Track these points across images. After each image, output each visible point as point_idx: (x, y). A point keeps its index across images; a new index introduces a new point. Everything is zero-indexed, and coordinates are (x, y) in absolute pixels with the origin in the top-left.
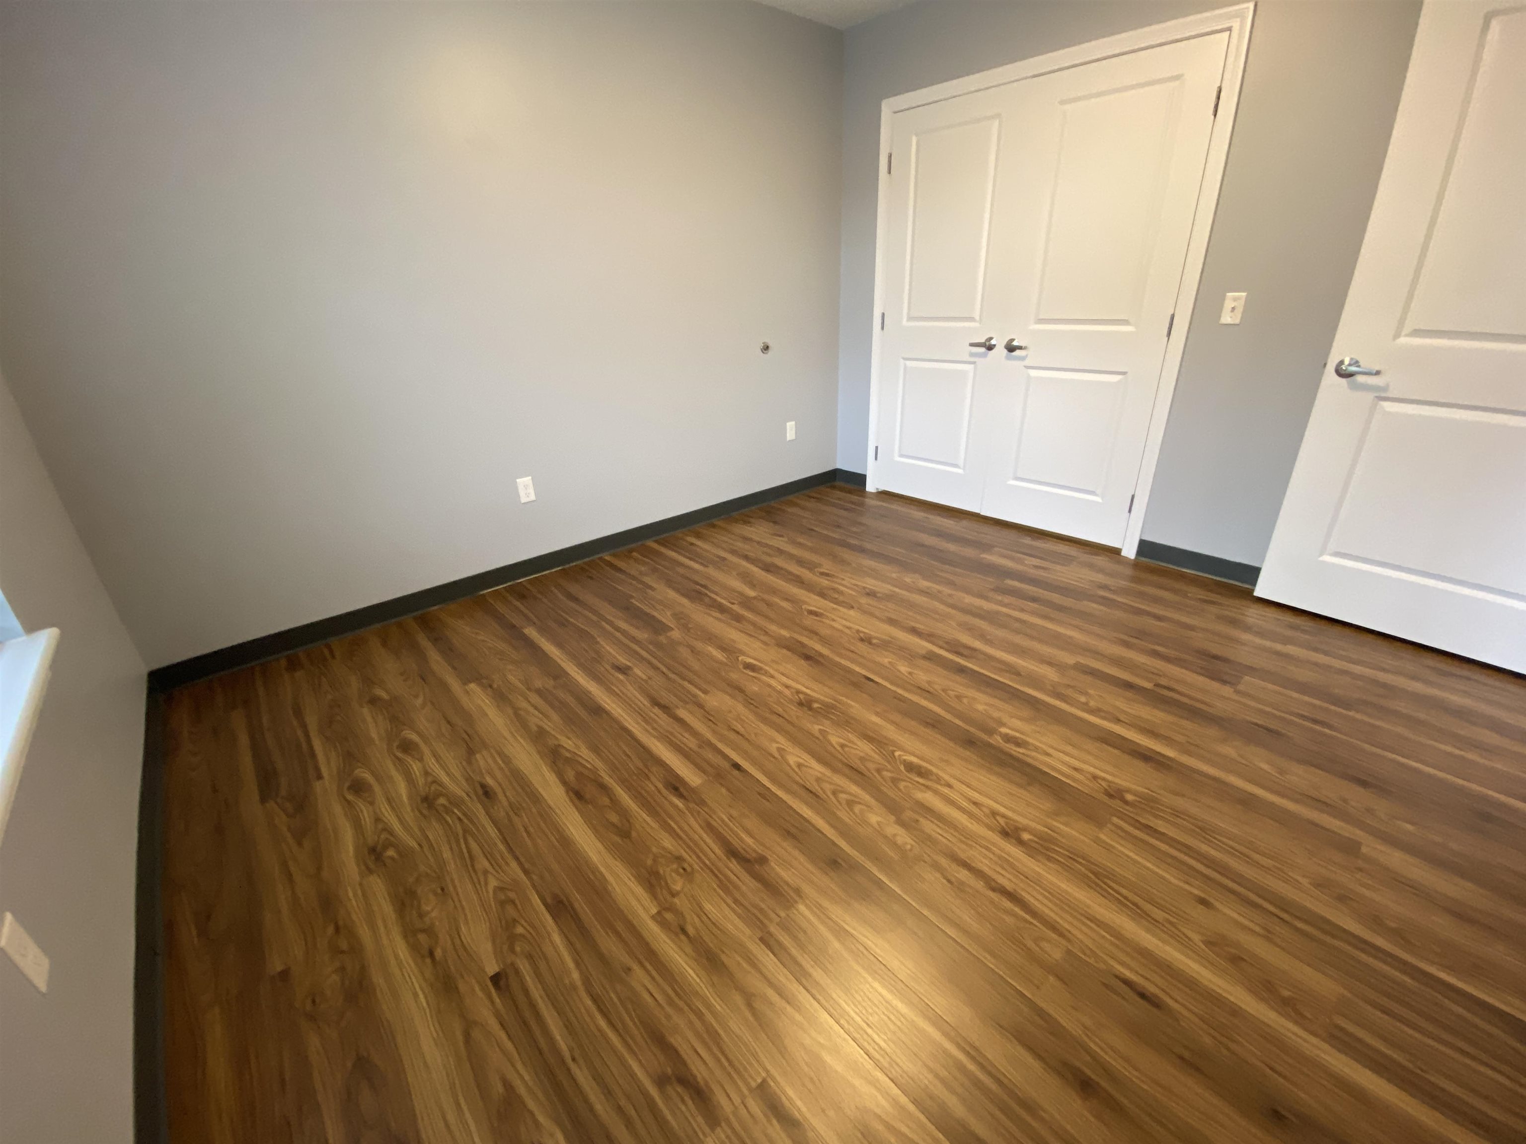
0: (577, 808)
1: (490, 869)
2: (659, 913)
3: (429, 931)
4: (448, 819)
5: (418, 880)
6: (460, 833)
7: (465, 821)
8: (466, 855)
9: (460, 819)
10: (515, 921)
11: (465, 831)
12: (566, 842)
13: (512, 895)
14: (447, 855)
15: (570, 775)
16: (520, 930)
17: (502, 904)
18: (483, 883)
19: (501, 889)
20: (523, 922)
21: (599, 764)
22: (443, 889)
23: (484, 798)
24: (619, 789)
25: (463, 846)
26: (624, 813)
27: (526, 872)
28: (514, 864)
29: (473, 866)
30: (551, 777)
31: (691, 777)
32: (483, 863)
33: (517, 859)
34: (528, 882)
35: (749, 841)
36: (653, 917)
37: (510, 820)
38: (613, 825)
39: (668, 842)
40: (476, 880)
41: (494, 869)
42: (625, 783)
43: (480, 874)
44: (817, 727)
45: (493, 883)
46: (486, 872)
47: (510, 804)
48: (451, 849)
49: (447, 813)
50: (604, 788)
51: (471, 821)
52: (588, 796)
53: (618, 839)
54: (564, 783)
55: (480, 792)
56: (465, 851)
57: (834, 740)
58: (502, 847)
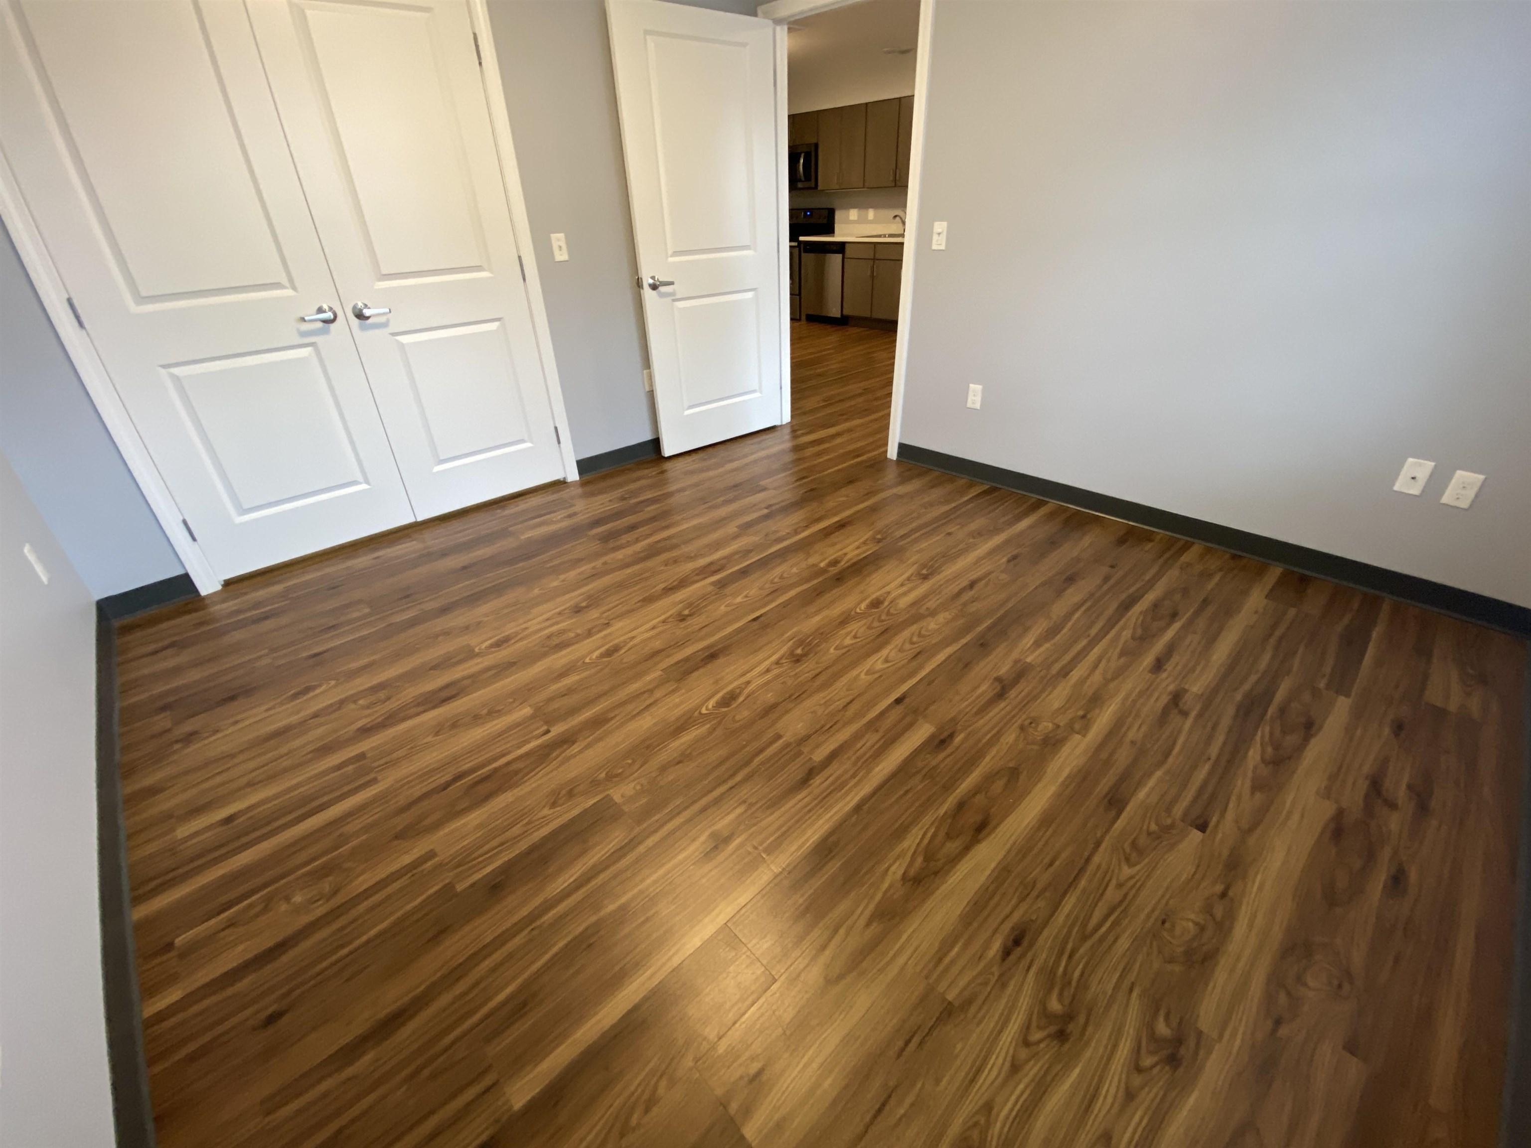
0: (998, 825)
1: (1114, 882)
2: (1078, 733)
3: (1208, 909)
4: (1077, 974)
5: (1171, 961)
6: (1089, 943)
7: (1070, 946)
8: (1112, 918)
9: (1070, 957)
10: (1149, 834)
11: (1084, 938)
12: (1047, 820)
13: (1127, 846)
14: (1124, 943)
15: (952, 847)
16: (1153, 827)
17: (1141, 852)
18: (1134, 880)
19: (1127, 860)
20: (1145, 827)
21: (928, 819)
22: (1164, 922)
23: (1025, 943)
24: (958, 791)
25: (1103, 929)
26: (989, 778)
27: (1098, 844)
28: (1096, 859)
29: (1121, 902)
30: (964, 867)
31: (922, 732)
32: (1112, 894)
33: (1088, 860)
34: (1107, 838)
35: (984, 688)
36: (1084, 736)
37: (1044, 890)
38: (1006, 786)
39: (1010, 737)
40: (1134, 891)
41: (1110, 880)
42: (948, 788)
43: (1124, 890)
44: (832, 650)
45: (1127, 871)
46: (1120, 886)
47: (1022, 900)
48: (1116, 940)
49: (1070, 983)
50: (961, 806)
51: (1065, 941)
52: (979, 818)
53: (1023, 777)
54: (967, 849)
55: (1018, 951)
56: (1108, 924)
57: (848, 641)
58: (1083, 883)
